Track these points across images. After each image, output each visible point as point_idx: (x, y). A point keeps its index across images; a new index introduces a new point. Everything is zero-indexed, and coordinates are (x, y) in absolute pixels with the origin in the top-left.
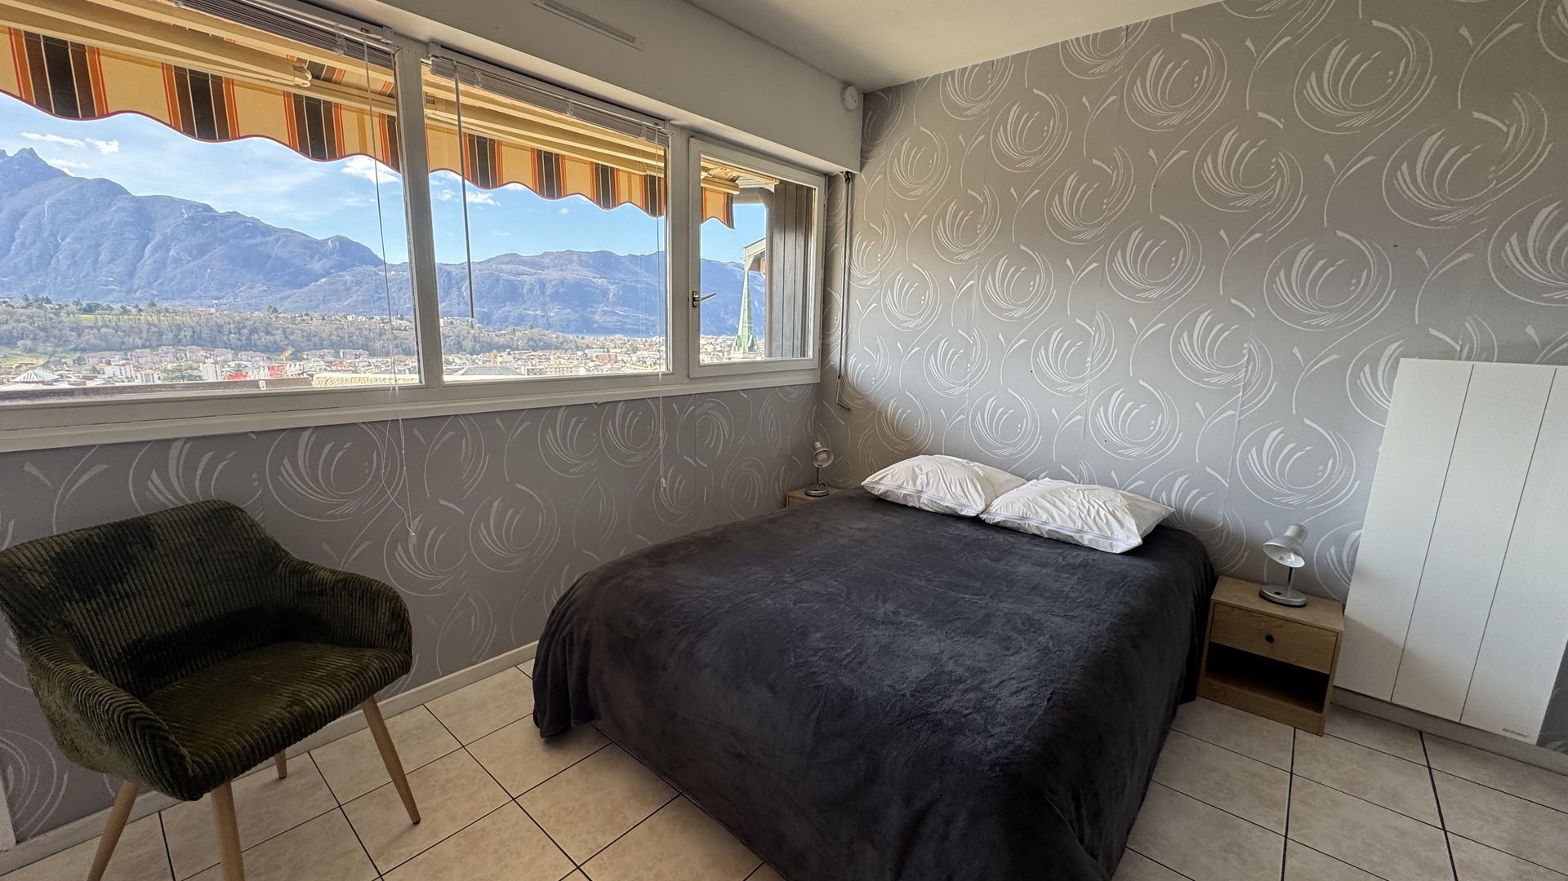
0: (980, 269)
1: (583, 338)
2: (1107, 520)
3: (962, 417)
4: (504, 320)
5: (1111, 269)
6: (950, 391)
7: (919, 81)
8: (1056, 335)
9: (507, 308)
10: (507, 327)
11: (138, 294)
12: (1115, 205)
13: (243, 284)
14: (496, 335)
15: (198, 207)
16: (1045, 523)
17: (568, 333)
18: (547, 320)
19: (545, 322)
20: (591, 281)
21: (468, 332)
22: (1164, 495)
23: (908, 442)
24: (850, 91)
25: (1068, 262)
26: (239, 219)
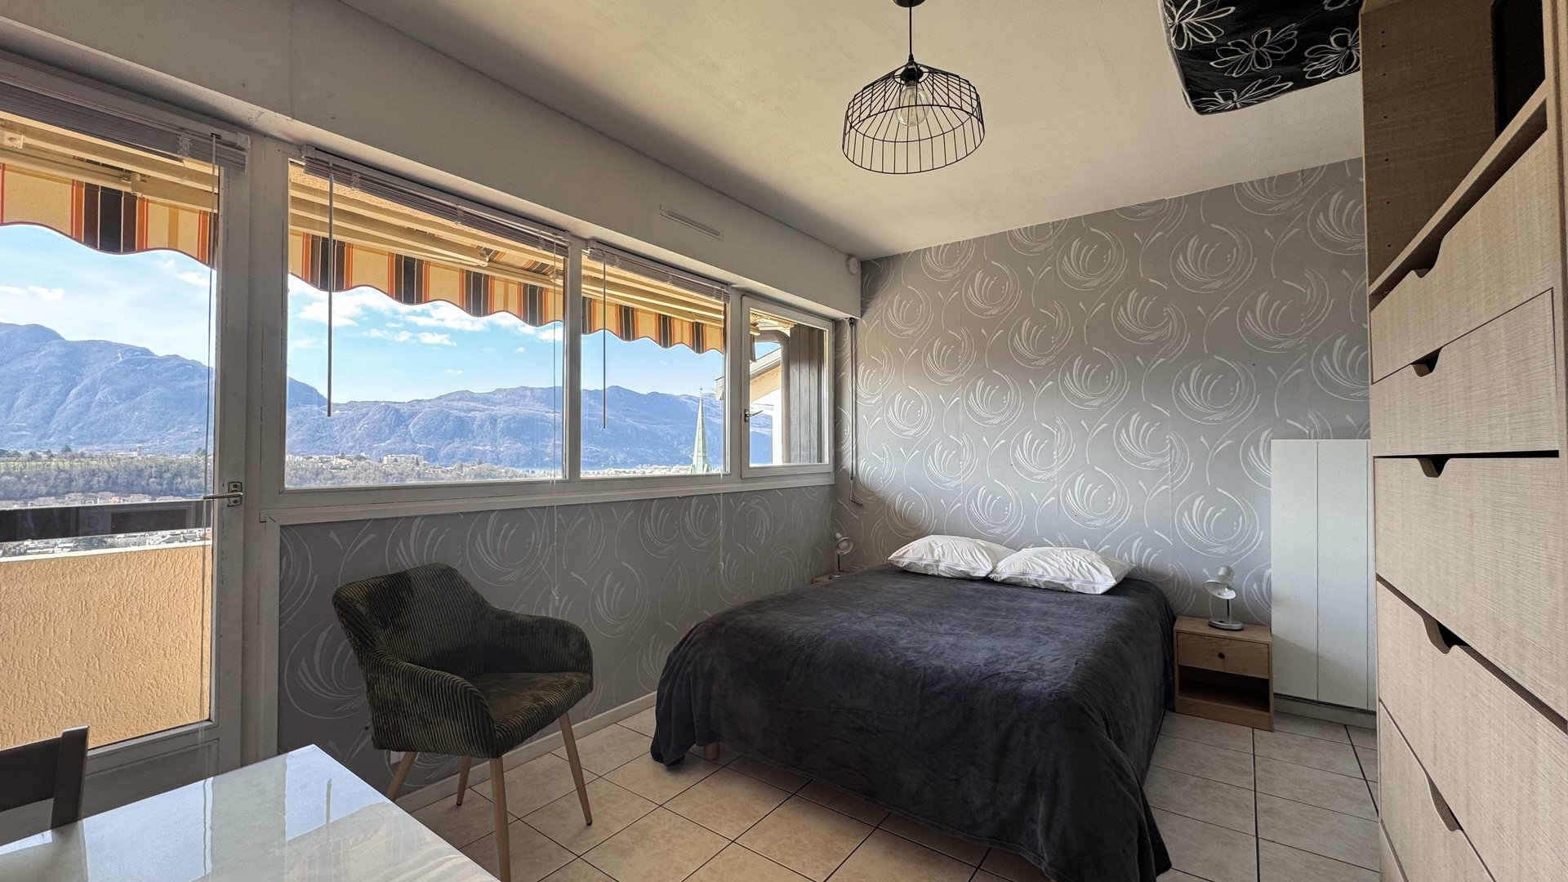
0: (964, 388)
1: (533, 472)
2: (1088, 568)
3: (959, 504)
4: (451, 456)
5: (1064, 386)
6: (948, 485)
7: (904, 254)
8: (1028, 436)
9: (455, 445)
10: (454, 463)
11: (52, 439)
12: (1062, 338)
13: (173, 426)
14: (442, 472)
15: (136, 351)
16: (1041, 576)
17: (518, 467)
18: (497, 455)
19: (495, 457)
20: (544, 416)
21: (413, 470)
22: (1126, 554)
23: (915, 529)
24: (853, 261)
25: (1031, 381)
26: (179, 362)
